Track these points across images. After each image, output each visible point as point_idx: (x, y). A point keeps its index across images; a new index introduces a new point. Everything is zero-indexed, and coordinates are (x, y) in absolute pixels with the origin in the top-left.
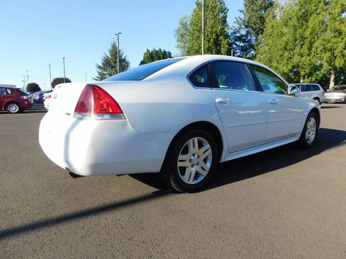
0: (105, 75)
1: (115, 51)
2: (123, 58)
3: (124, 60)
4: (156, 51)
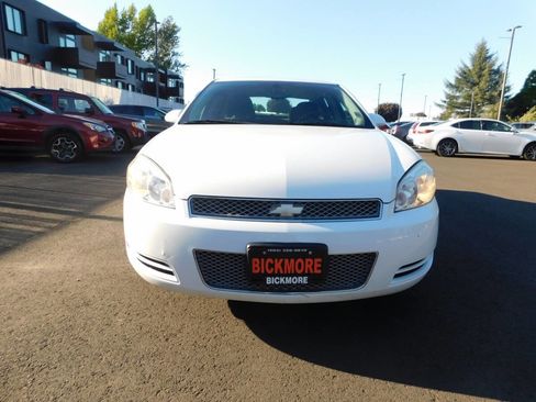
1: (483, 57)
2: (495, 68)
3: (498, 72)
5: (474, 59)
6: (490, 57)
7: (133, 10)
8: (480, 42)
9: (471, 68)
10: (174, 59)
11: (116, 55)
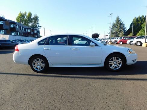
0: (113, 31)
1: (118, 20)
2: (122, 23)
3: (122, 24)
4: (140, 17)
5: (116, 21)
6: (120, 20)
7: (26, 13)
8: (117, 17)
9: (116, 23)
10: (38, 25)
11: (17, 25)
